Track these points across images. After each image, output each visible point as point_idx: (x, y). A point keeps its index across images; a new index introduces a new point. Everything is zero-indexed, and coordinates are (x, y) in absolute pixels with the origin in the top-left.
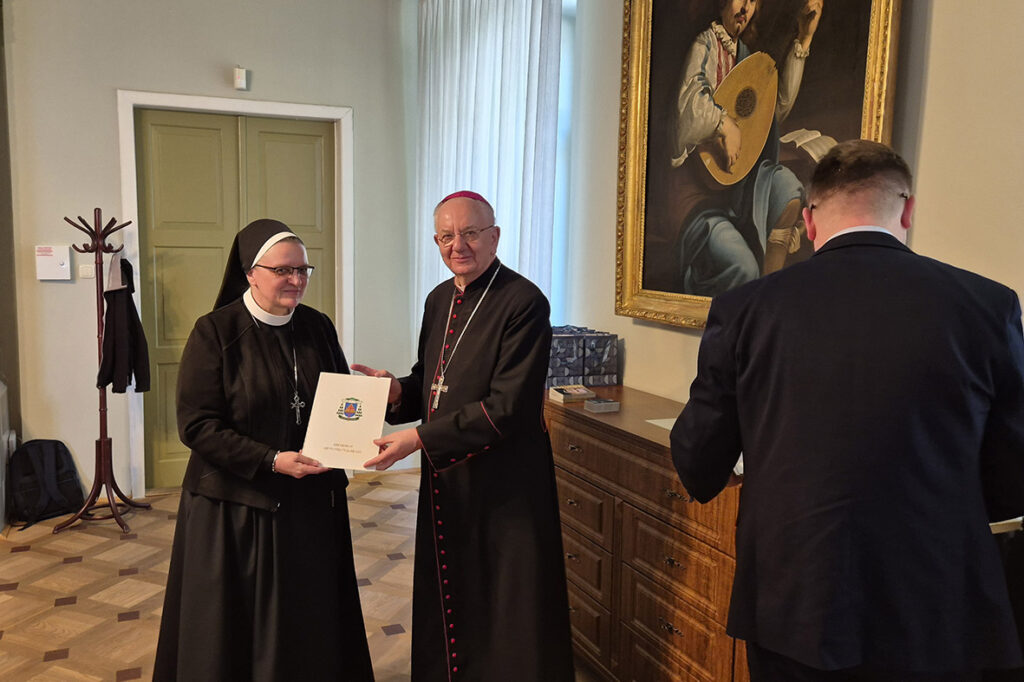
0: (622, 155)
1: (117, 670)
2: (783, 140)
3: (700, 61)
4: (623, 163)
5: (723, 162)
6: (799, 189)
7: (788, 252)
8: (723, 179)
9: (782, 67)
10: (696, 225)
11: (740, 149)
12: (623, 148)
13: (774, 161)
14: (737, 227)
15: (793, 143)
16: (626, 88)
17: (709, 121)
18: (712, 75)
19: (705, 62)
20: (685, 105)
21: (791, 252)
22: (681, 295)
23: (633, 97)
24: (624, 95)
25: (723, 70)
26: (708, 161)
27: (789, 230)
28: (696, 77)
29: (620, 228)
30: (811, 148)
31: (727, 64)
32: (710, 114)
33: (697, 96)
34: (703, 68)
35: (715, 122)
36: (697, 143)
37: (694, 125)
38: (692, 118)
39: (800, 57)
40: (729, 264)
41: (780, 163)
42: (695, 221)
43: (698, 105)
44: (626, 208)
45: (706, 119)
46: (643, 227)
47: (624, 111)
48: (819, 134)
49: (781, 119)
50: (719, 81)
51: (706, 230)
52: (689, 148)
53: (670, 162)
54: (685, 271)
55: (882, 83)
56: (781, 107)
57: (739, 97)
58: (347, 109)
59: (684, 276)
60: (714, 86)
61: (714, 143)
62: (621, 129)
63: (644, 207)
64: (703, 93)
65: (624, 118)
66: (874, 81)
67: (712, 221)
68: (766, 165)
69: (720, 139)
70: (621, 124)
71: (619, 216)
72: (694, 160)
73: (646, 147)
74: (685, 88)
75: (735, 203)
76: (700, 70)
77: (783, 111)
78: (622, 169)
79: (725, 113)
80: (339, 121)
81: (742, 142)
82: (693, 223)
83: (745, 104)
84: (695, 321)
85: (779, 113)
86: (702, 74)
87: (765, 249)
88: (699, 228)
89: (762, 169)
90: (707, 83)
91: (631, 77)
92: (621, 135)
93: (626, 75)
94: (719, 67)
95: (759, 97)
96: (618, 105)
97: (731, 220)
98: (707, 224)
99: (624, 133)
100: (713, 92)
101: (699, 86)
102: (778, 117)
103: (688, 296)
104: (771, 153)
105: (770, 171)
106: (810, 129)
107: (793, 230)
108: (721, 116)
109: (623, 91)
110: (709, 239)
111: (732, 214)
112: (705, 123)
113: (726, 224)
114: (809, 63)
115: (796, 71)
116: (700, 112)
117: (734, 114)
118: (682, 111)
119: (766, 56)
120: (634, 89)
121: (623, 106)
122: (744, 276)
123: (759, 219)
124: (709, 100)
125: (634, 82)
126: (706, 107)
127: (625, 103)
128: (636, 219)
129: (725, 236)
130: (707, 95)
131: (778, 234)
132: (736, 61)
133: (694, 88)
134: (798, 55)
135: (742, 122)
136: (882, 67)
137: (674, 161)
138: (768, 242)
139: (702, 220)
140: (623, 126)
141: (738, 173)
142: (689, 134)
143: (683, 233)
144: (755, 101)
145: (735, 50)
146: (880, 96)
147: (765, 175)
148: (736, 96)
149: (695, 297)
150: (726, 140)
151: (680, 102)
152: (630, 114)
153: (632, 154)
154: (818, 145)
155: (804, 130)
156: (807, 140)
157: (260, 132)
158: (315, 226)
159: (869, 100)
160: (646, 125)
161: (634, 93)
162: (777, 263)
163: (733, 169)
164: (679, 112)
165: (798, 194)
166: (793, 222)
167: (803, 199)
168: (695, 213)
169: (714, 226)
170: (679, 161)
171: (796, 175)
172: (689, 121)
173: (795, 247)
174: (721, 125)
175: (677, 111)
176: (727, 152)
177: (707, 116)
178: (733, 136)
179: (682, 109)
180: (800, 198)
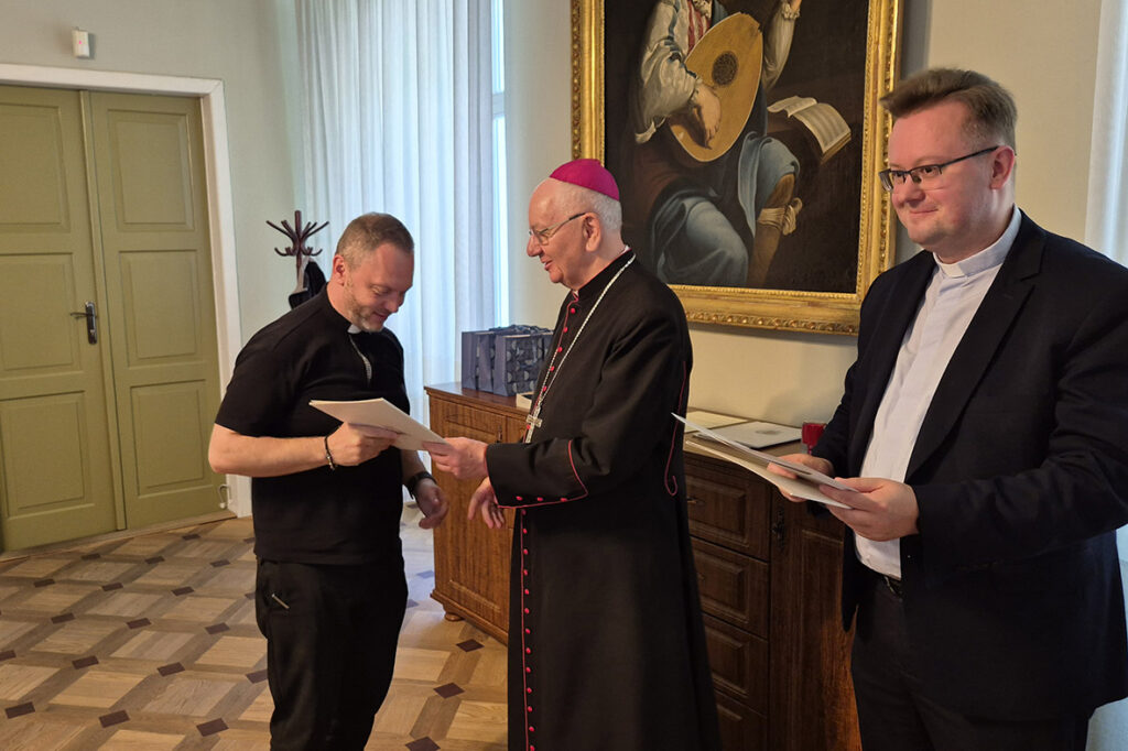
0: (576, 131)
2: (770, 109)
3: (666, 24)
4: (576, 140)
5: (700, 136)
6: (793, 164)
7: (782, 232)
8: (700, 155)
9: (767, 30)
10: (669, 207)
11: (720, 120)
12: (577, 122)
13: (762, 133)
14: (719, 209)
15: (784, 113)
16: (577, 54)
17: (680, 90)
18: (682, 40)
19: (673, 24)
20: (650, 73)
21: (785, 233)
23: (587, 65)
24: (576, 63)
25: (696, 33)
26: (680, 134)
27: (782, 209)
28: (663, 42)
30: (806, 117)
31: (700, 26)
32: (681, 83)
33: (664, 64)
34: (671, 31)
35: (687, 92)
36: (666, 115)
37: (662, 95)
38: (659, 87)
39: (789, 19)
40: (712, 249)
41: (769, 135)
42: (669, 201)
43: (666, 72)
45: (676, 89)
47: (576, 81)
48: (814, 102)
49: (769, 85)
50: (691, 45)
51: (682, 212)
52: (657, 119)
53: (634, 138)
54: (657, 258)
55: (890, 45)
56: (768, 73)
57: (716, 64)
58: (216, 82)
59: (656, 262)
60: (685, 52)
61: (688, 115)
62: (574, 102)
64: (672, 59)
65: (577, 89)
66: (877, 43)
67: (688, 203)
68: (751, 137)
69: (695, 110)
70: (573, 96)
72: (663, 135)
73: (603, 121)
74: (648, 54)
75: (717, 182)
76: (667, 34)
77: (771, 77)
78: (576, 147)
79: (700, 81)
80: (206, 96)
81: (721, 114)
82: (665, 206)
83: (724, 70)
85: (766, 79)
86: (669, 38)
87: (754, 233)
88: (674, 209)
89: (747, 142)
90: (676, 48)
91: (583, 42)
92: (574, 109)
93: (577, 40)
94: (691, 31)
95: (740, 63)
96: (570, 76)
97: (712, 201)
98: (683, 205)
99: (577, 106)
100: (685, 58)
101: (667, 51)
104: (757, 123)
105: (759, 142)
106: (803, 95)
107: (787, 209)
108: (696, 85)
109: (573, 59)
110: (685, 223)
111: (712, 193)
112: (676, 92)
113: (705, 205)
114: (800, 25)
115: (784, 34)
116: (669, 80)
117: (711, 82)
118: (646, 80)
119: (748, 17)
120: (587, 55)
121: (574, 75)
122: (731, 261)
123: (747, 199)
124: (680, 67)
125: (587, 48)
126: (676, 74)
127: (577, 72)
129: (705, 218)
130: (677, 61)
131: (770, 214)
132: (711, 23)
133: (661, 54)
134: (786, 16)
135: (721, 90)
136: (889, 29)
137: (640, 137)
138: (757, 224)
139: (677, 200)
140: (576, 98)
141: (718, 148)
142: (657, 105)
143: (654, 216)
144: (736, 68)
145: (710, 11)
146: (888, 58)
147: (751, 149)
148: (712, 63)
150: (703, 111)
151: (643, 71)
152: (584, 83)
153: (587, 130)
154: (813, 113)
155: (796, 98)
156: (800, 109)
157: (110, 110)
158: (184, 223)
159: (872, 63)
160: (603, 97)
161: (587, 60)
162: (771, 245)
163: (712, 143)
164: (642, 82)
165: (792, 169)
166: (787, 200)
167: (798, 174)
168: (666, 194)
169: (691, 208)
170: (644, 137)
171: (789, 148)
172: (656, 91)
173: (790, 227)
174: (695, 95)
175: (639, 80)
176: (703, 124)
177: (678, 85)
178: (710, 107)
179: (646, 76)
180: (794, 174)
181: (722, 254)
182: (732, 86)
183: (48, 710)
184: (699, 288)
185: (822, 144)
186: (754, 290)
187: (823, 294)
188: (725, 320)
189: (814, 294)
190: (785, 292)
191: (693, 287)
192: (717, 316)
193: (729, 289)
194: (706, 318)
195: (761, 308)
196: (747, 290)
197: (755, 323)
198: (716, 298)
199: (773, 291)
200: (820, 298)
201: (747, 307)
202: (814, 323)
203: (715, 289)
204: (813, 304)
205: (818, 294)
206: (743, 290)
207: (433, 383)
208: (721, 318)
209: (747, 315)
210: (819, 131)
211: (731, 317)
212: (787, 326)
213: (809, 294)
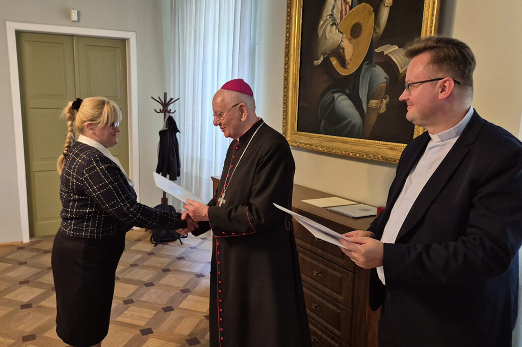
0: (287, 59)
1: (22, 336)
2: (377, 50)
3: (331, 8)
4: (287, 63)
5: (343, 63)
6: (386, 78)
7: (379, 113)
8: (343, 72)
9: (377, 11)
10: (327, 97)
11: (353, 55)
12: (287, 55)
13: (372, 62)
14: (350, 99)
15: (383, 52)
16: (289, 22)
17: (335, 40)
18: (337, 16)
19: (334, 8)
20: (322, 32)
21: (381, 113)
22: (319, 135)
23: (293, 27)
24: (288, 26)
25: (344, 13)
26: (334, 62)
27: (380, 101)
28: (329, 17)
29: (285, 98)
30: (393, 55)
31: (346, 9)
32: (336, 37)
33: (329, 27)
34: (332, 11)
35: (338, 41)
36: (328, 52)
37: (327, 42)
38: (326, 38)
39: (387, 6)
40: (346, 119)
41: (375, 63)
42: (327, 95)
43: (330, 31)
44: (289, 88)
45: (333, 39)
46: (298, 98)
47: (288, 35)
48: (397, 47)
49: (376, 38)
50: (341, 19)
51: (333, 100)
52: (324, 54)
53: (313, 63)
54: (321, 121)
55: (432, 21)
56: (376, 33)
57: (352, 28)
58: (133, 33)
59: (320, 124)
60: (338, 21)
61: (338, 52)
62: (286, 45)
63: (298, 87)
64: (332, 25)
65: (288, 39)
66: (428, 19)
67: (336, 95)
68: (367, 64)
69: (341, 50)
70: (286, 42)
71: (285, 92)
72: (327, 61)
73: (300, 54)
74: (322, 22)
75: (349, 85)
76: (330, 13)
77: (377, 35)
78: (286, 67)
79: (344, 36)
80: (128, 39)
81: (354, 52)
82: (326, 96)
83: (355, 31)
84: (326, 149)
85: (375, 35)
86: (332, 15)
87: (366, 112)
88: (328, 100)
89: (365, 67)
90: (334, 20)
91: (292, 16)
92: (286, 48)
93: (289, 15)
94: (342, 11)
95: (363, 28)
96: (285, 32)
97: (347, 95)
98: (334, 97)
99: (288, 47)
100: (338, 25)
101: (330, 21)
102: (374, 38)
103: (322, 135)
104: (370, 58)
105: (369, 68)
106: (392, 44)
107: (382, 101)
108: (342, 38)
109: (287, 24)
110: (334, 105)
111: (347, 91)
112: (333, 41)
113: (343, 97)
114: (392, 9)
115: (385, 13)
116: (330, 35)
117: (349, 37)
118: (320, 35)
119: (368, 5)
120: (293, 23)
121: (287, 32)
122: (354, 126)
123: (363, 94)
124: (336, 29)
125: (293, 19)
126: (334, 32)
127: (289, 30)
128: (294, 93)
129: (344, 103)
130: (335, 26)
131: (374, 103)
132: (351, 8)
133: (327, 22)
134: (386, 5)
135: (354, 41)
136: (433, 12)
137: (316, 62)
138: (368, 107)
139: (331, 95)
140: (287, 43)
141: (352, 69)
142: (324, 47)
143: (320, 101)
144: (361, 29)
145: (351, 2)
146: (431, 27)
147: (367, 70)
148: (350, 27)
149: (326, 136)
150: (345, 51)
151: (319, 30)
152: (291, 36)
153: (292, 58)
154: (396, 53)
155: (388, 45)
156: (391, 51)
157: (86, 45)
158: (116, 96)
159: (425, 29)
160: (300, 43)
161: (293, 25)
162: (373, 118)
163: (348, 67)
164: (318, 36)
165: (385, 80)
166: (382, 96)
167: (388, 83)
168: (326, 91)
169: (338, 98)
170: (318, 62)
171: (385, 71)
172: (324, 40)
173: (383, 110)
174: (342, 43)
175: (317, 35)
176: (345, 57)
177: (334, 38)
178: (349, 49)
179: (320, 33)
180: (386, 83)
181: (350, 122)
182: (359, 39)
183: (38, 307)
184: (338, 137)
185: (400, 69)
186: (364, 140)
187: (396, 144)
188: (349, 154)
189: (392, 143)
190: (379, 142)
191: (336, 137)
192: (345, 152)
193: (352, 139)
194: (340, 152)
195: (367, 149)
196: (361, 140)
197: (363, 156)
198: (346, 143)
199: (373, 141)
200: (395, 146)
201: (360, 148)
202: (390, 158)
203: (346, 138)
204: (391, 149)
205: (394, 144)
206: (359, 139)
208: (347, 153)
209: (360, 152)
210: (399, 62)
211: (352, 153)
212: (377, 159)
213: (390, 143)
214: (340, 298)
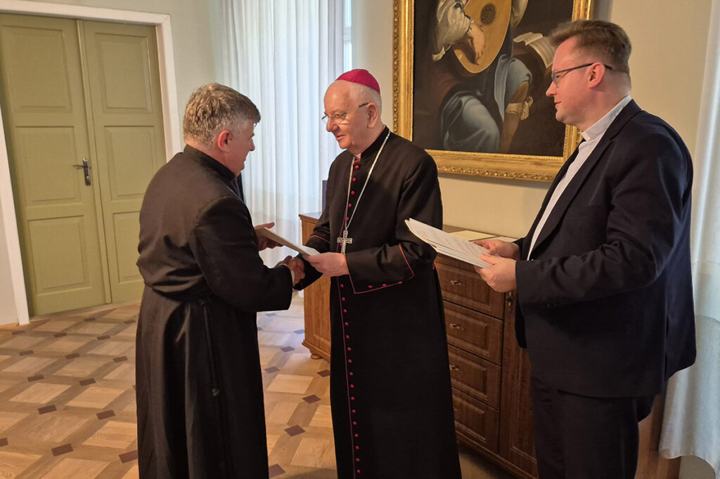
0: (396, 53)
2: (515, 40)
4: (396, 58)
5: (472, 57)
6: (528, 75)
7: (520, 119)
8: (472, 69)
10: (453, 102)
11: (484, 47)
12: (396, 47)
13: (510, 55)
14: (482, 103)
15: (523, 43)
16: (397, 3)
17: (460, 27)
20: (442, 16)
21: (522, 119)
22: (442, 151)
23: (403, 10)
24: (396, 8)
26: (460, 56)
27: (520, 104)
29: (395, 105)
30: (536, 46)
32: (461, 23)
33: (451, 10)
35: (465, 28)
36: (452, 43)
37: (449, 30)
38: (447, 25)
40: (477, 129)
41: (514, 56)
42: (452, 98)
43: (452, 16)
44: (399, 91)
45: (458, 26)
46: (412, 105)
47: (396, 20)
48: (541, 36)
49: (514, 25)
51: (460, 105)
52: (446, 46)
53: (431, 58)
54: (445, 134)
56: (514, 17)
57: (483, 11)
58: (166, 16)
59: (444, 137)
60: (464, 2)
61: (465, 43)
62: (394, 33)
63: (412, 90)
64: (456, 7)
65: (397, 25)
67: (464, 99)
68: (503, 58)
69: (469, 40)
70: (394, 29)
71: (395, 97)
72: (450, 56)
73: (413, 46)
74: (441, 4)
75: (481, 86)
77: (515, 21)
78: (396, 63)
79: (472, 22)
80: (160, 25)
81: (486, 43)
82: (450, 101)
83: (487, 15)
84: (454, 169)
85: (513, 21)
87: (503, 118)
88: (454, 105)
89: (500, 61)
92: (395, 38)
95: (497, 10)
96: (392, 16)
97: (478, 98)
98: (461, 101)
99: (396, 36)
100: (464, 6)
101: (453, 2)
102: (512, 24)
103: (447, 152)
104: (507, 50)
105: (507, 62)
106: (535, 32)
107: (524, 104)
108: (470, 24)
109: (395, 5)
110: (461, 113)
111: (479, 93)
112: (458, 28)
113: (474, 101)
116: (454, 21)
117: (479, 22)
118: (440, 20)
120: (403, 4)
121: (395, 16)
122: (488, 137)
123: (499, 96)
124: (461, 12)
126: (458, 17)
127: (397, 14)
128: (407, 99)
129: (474, 109)
130: (459, 9)
131: (513, 107)
133: (449, 4)
135: (485, 28)
137: (435, 57)
138: (505, 113)
139: (456, 99)
140: (396, 31)
141: (483, 64)
142: (446, 37)
143: (443, 108)
146: (586, 10)
147: (503, 65)
149: (452, 152)
150: (474, 41)
151: (438, 14)
152: (401, 22)
153: (403, 52)
154: (541, 43)
155: (531, 33)
156: (534, 40)
157: (96, 33)
158: (146, 108)
159: (576, 12)
160: (413, 31)
161: (403, 7)
162: (513, 127)
163: (479, 62)
164: (437, 21)
165: (527, 78)
166: (524, 99)
167: (531, 82)
168: (451, 93)
169: (465, 103)
170: (438, 57)
171: (526, 65)
172: (446, 27)
173: (525, 115)
174: (470, 30)
175: (435, 20)
176: (474, 50)
177: (459, 24)
178: (479, 38)
179: (440, 18)
180: (529, 81)
181: (483, 132)
182: (493, 25)
184: (469, 153)
185: (546, 64)
186: (502, 155)
187: (543, 157)
188: (484, 173)
189: (538, 157)
190: (521, 156)
191: (465, 153)
192: (479, 171)
193: (487, 154)
194: (472, 172)
195: (506, 166)
196: (498, 155)
197: (502, 175)
198: (479, 160)
199: (513, 156)
200: (542, 160)
201: (498, 166)
202: (537, 176)
203: (479, 154)
204: (537, 164)
205: (540, 157)
206: (495, 155)
207: (305, 212)
208: (481, 172)
209: (497, 170)
210: (544, 54)
211: (488, 172)
212: (521, 177)
213: (535, 157)
214: (485, 353)
